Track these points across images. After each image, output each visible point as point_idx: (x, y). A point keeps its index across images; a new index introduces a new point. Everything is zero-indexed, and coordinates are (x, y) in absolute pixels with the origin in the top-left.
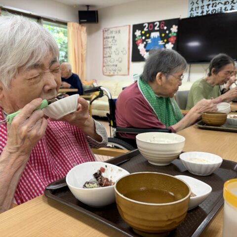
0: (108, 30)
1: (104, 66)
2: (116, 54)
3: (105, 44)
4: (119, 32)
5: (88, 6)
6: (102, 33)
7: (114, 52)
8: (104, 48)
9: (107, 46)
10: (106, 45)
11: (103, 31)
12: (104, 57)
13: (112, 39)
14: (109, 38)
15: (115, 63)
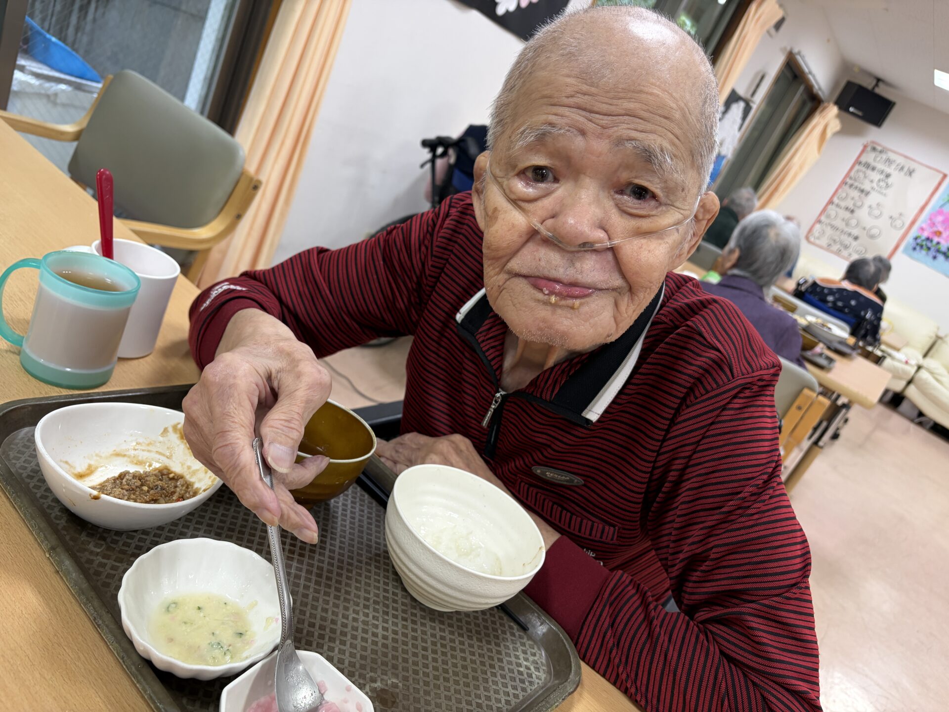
0: (881, 152)
1: (819, 221)
2: (870, 214)
3: (852, 174)
4: (911, 173)
5: (878, 80)
6: (861, 148)
7: (870, 207)
8: (844, 183)
9: (856, 184)
10: (855, 180)
11: (865, 147)
12: (831, 202)
13: (882, 177)
14: (873, 169)
15: (855, 232)
